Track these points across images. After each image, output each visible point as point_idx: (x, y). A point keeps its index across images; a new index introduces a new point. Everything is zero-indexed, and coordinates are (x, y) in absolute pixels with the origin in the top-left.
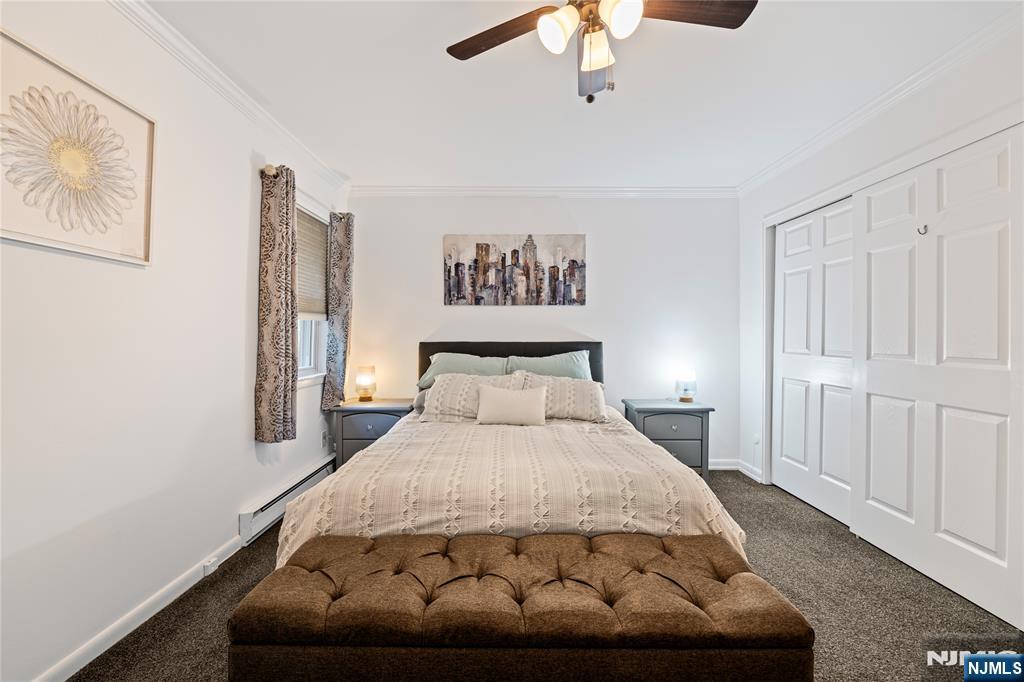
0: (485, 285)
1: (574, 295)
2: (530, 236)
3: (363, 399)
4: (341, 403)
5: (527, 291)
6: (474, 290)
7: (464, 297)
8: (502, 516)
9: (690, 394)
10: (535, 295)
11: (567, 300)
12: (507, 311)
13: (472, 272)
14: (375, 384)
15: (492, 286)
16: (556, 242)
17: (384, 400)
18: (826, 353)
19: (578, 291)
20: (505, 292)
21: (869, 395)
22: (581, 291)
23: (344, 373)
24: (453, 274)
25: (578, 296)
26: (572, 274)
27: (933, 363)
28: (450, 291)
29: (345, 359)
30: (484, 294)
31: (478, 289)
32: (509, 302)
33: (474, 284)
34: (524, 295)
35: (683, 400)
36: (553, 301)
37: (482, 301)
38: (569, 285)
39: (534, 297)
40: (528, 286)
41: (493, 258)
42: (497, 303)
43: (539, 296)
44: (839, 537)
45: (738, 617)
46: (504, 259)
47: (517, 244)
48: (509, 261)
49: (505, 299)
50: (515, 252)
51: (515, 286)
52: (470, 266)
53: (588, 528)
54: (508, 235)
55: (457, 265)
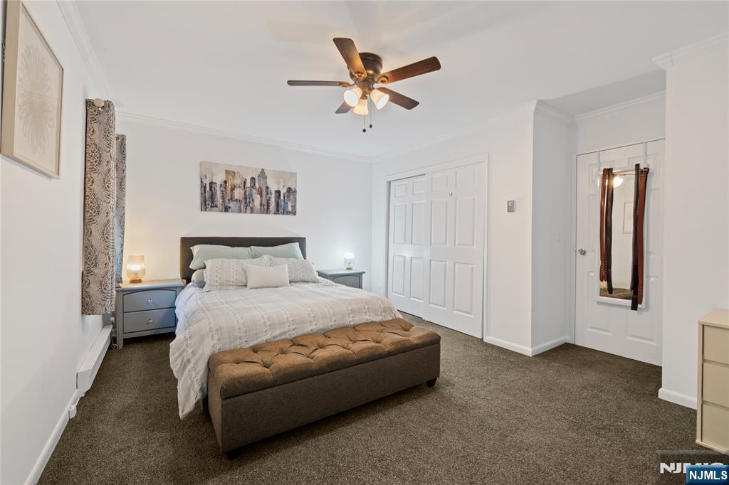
0: (231, 199)
1: (290, 209)
2: (263, 170)
3: (133, 282)
4: (121, 285)
5: (261, 205)
6: (224, 201)
7: (216, 206)
8: (315, 325)
9: (351, 266)
10: (266, 207)
11: (286, 212)
12: (248, 217)
13: (222, 189)
14: (144, 270)
15: (237, 200)
16: (279, 175)
17: (152, 281)
18: (413, 242)
19: (292, 206)
20: (246, 205)
21: (430, 261)
22: (294, 207)
23: (122, 261)
24: (208, 189)
25: (292, 210)
26: (288, 197)
27: (453, 246)
28: (205, 201)
29: (122, 251)
30: (232, 205)
31: (227, 201)
32: (249, 211)
33: (223, 198)
34: (259, 207)
35: (348, 269)
36: (277, 211)
37: (230, 210)
38: (287, 203)
39: (265, 209)
40: (261, 201)
41: (238, 181)
42: (240, 211)
43: (268, 208)
44: (420, 322)
45: (420, 338)
46: (245, 183)
47: (254, 174)
48: (248, 184)
49: (246, 209)
50: (253, 179)
51: (253, 201)
52: (221, 185)
53: (352, 323)
54: (248, 168)
55: (211, 184)
